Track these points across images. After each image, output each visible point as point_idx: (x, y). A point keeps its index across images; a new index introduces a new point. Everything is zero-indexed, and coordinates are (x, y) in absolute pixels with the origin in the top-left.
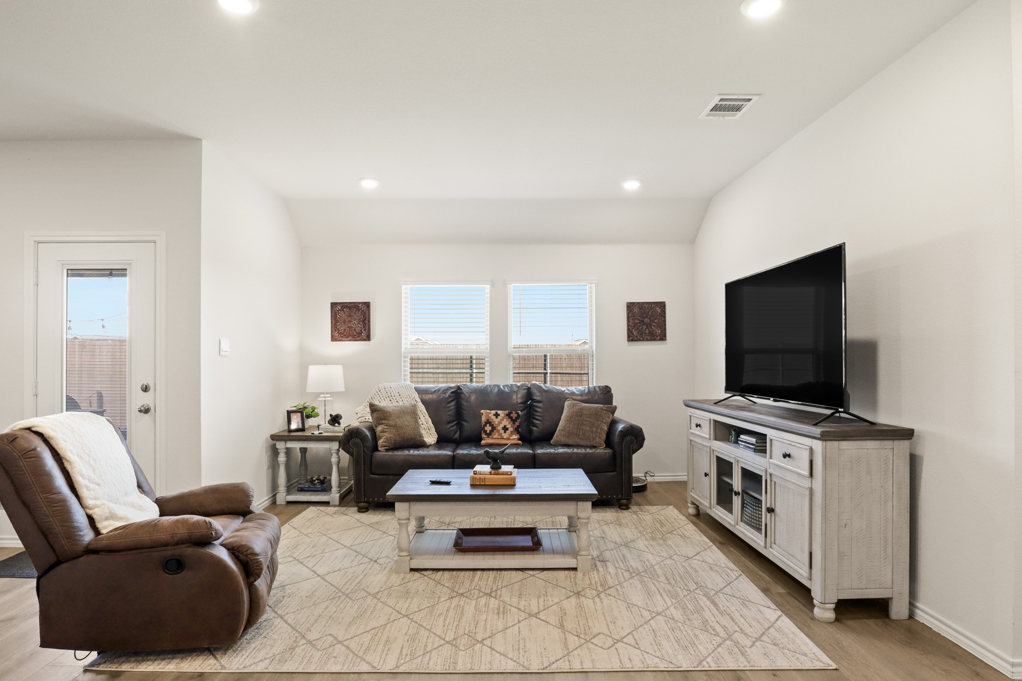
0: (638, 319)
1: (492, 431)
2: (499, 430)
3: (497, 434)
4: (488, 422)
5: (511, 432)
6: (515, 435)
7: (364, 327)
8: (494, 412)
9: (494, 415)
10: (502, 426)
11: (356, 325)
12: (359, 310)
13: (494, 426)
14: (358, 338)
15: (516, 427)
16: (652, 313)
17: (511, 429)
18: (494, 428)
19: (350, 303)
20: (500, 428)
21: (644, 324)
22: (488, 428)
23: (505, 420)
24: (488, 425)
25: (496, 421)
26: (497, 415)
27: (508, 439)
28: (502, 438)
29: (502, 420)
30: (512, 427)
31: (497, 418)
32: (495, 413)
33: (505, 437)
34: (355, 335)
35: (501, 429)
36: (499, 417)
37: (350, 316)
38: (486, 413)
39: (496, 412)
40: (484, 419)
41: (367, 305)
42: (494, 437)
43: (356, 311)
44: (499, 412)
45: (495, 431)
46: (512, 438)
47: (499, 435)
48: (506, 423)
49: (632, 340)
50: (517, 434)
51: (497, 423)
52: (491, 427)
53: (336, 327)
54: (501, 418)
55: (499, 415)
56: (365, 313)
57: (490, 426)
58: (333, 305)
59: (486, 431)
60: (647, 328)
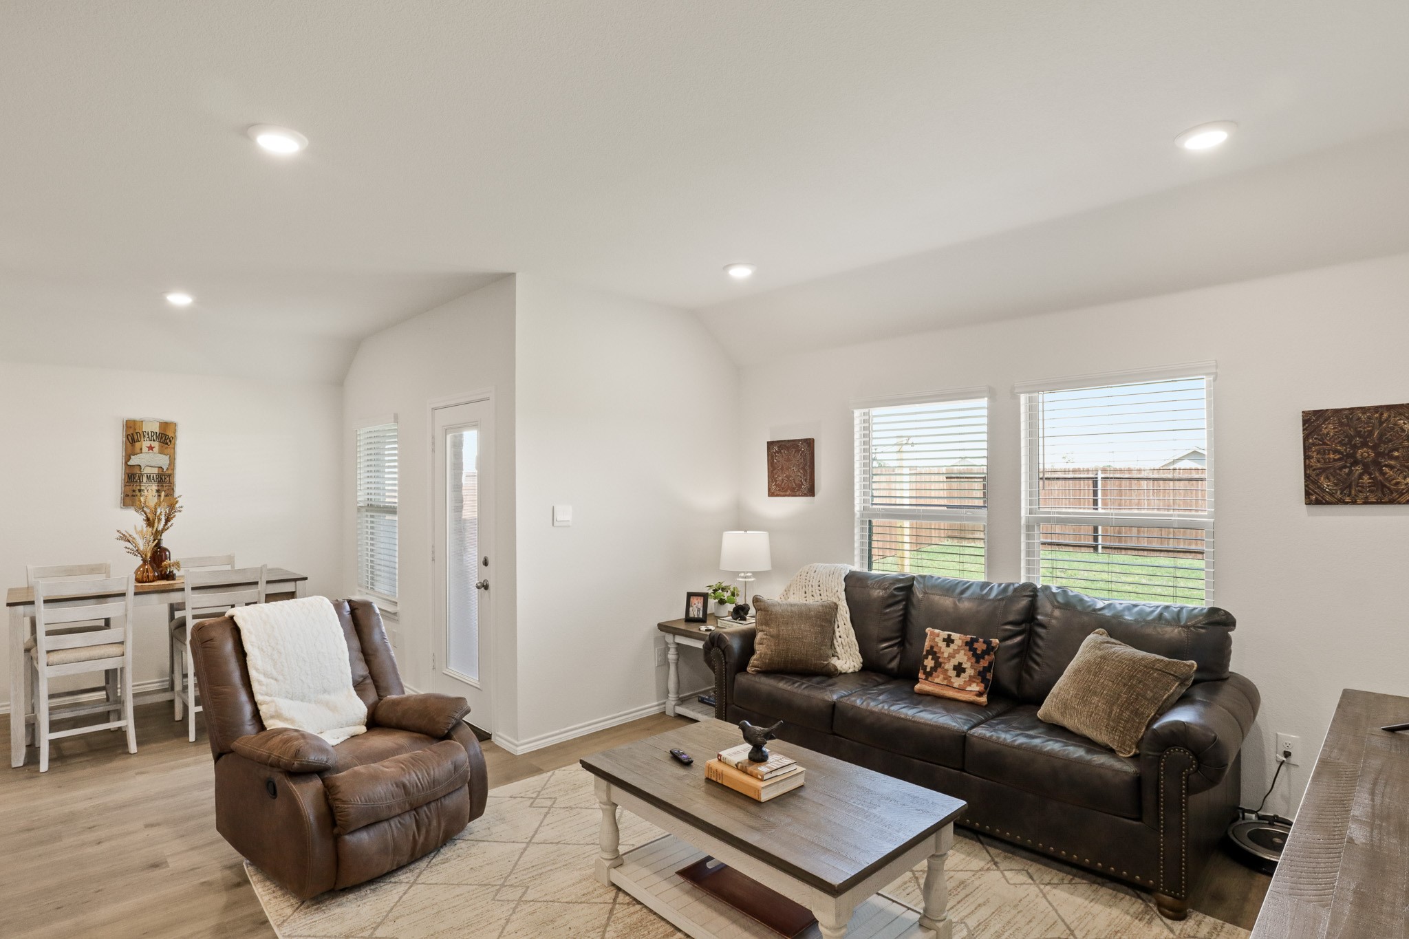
0: (1336, 451)
1: (934, 669)
2: (947, 670)
3: (941, 677)
4: (932, 652)
5: (970, 676)
6: (977, 685)
7: (804, 475)
8: (945, 634)
9: (944, 640)
10: (954, 662)
11: (796, 472)
12: (799, 452)
13: (941, 660)
14: (798, 493)
15: (981, 669)
16: (1381, 436)
17: (970, 672)
18: (938, 665)
19: (788, 441)
20: (949, 666)
21: (1356, 463)
22: (929, 663)
23: (962, 652)
24: (930, 657)
25: (946, 651)
26: (949, 641)
27: (961, 689)
28: (950, 686)
29: (957, 651)
30: (972, 667)
31: (948, 646)
32: (946, 637)
33: (956, 685)
34: (794, 488)
35: (952, 667)
36: (952, 645)
37: (788, 460)
38: (932, 633)
39: (949, 636)
40: (927, 645)
41: (810, 443)
42: (937, 680)
43: (795, 452)
44: (955, 636)
45: (939, 670)
46: (969, 688)
47: (945, 679)
48: (963, 657)
49: (1318, 502)
50: (982, 682)
51: (946, 655)
52: (934, 662)
53: (773, 477)
54: (956, 648)
55: (953, 641)
56: (805, 455)
57: (932, 659)
58: (770, 444)
59: (926, 666)
60: (1366, 470)
